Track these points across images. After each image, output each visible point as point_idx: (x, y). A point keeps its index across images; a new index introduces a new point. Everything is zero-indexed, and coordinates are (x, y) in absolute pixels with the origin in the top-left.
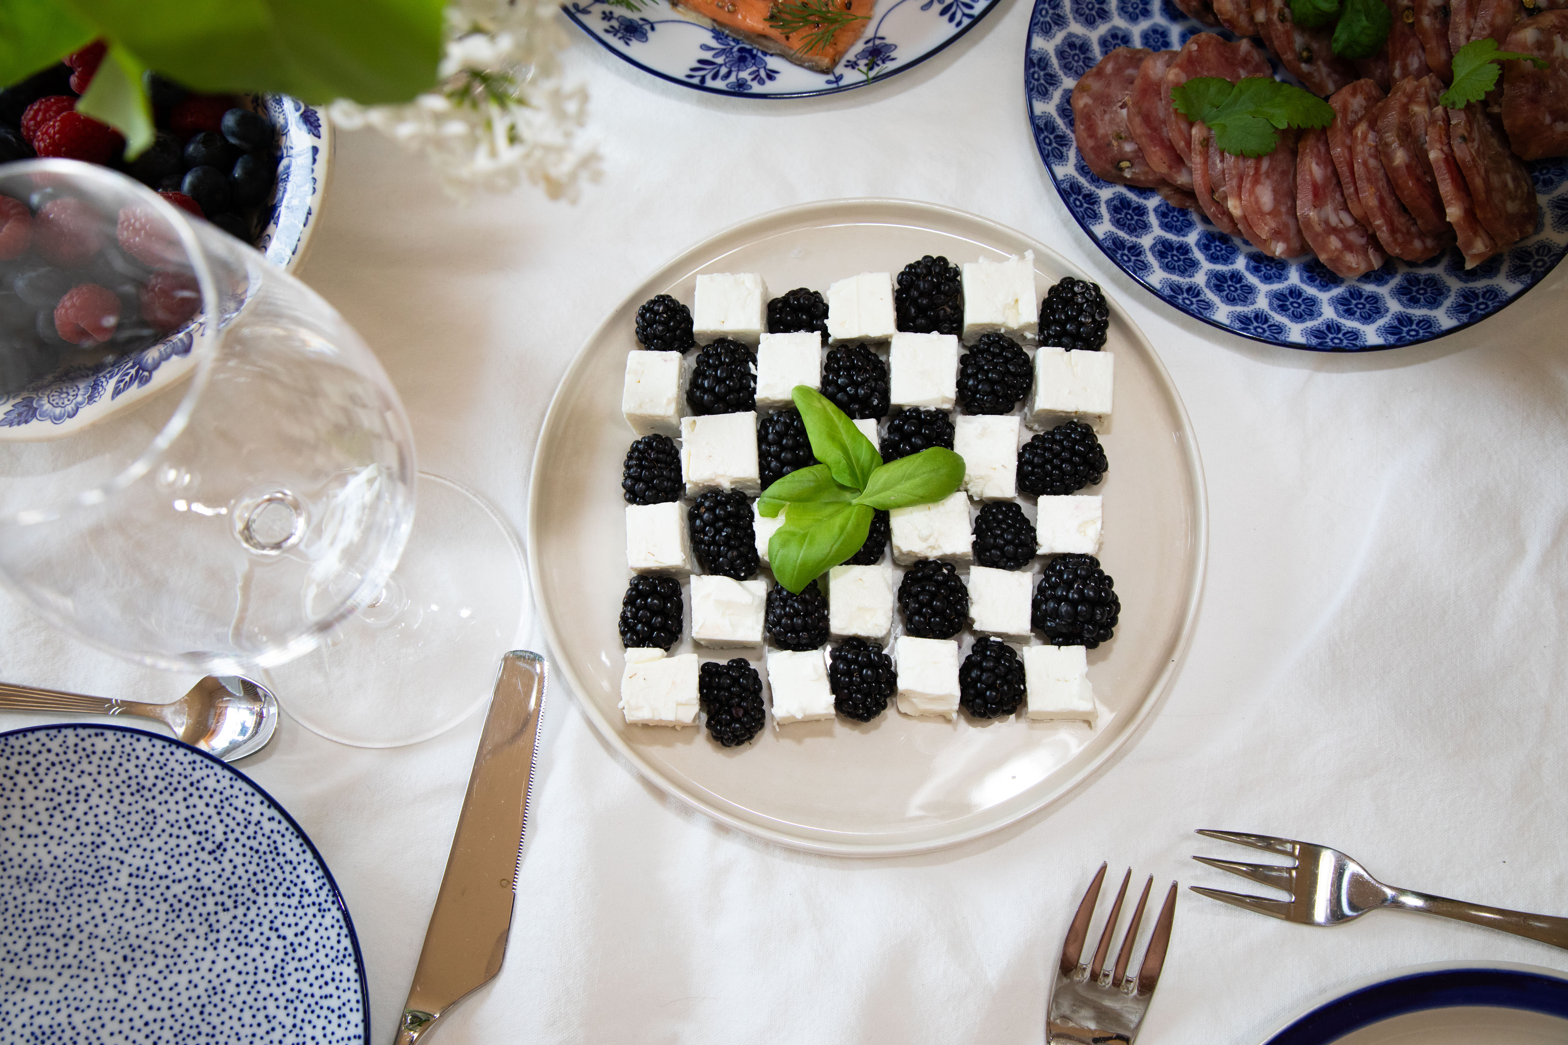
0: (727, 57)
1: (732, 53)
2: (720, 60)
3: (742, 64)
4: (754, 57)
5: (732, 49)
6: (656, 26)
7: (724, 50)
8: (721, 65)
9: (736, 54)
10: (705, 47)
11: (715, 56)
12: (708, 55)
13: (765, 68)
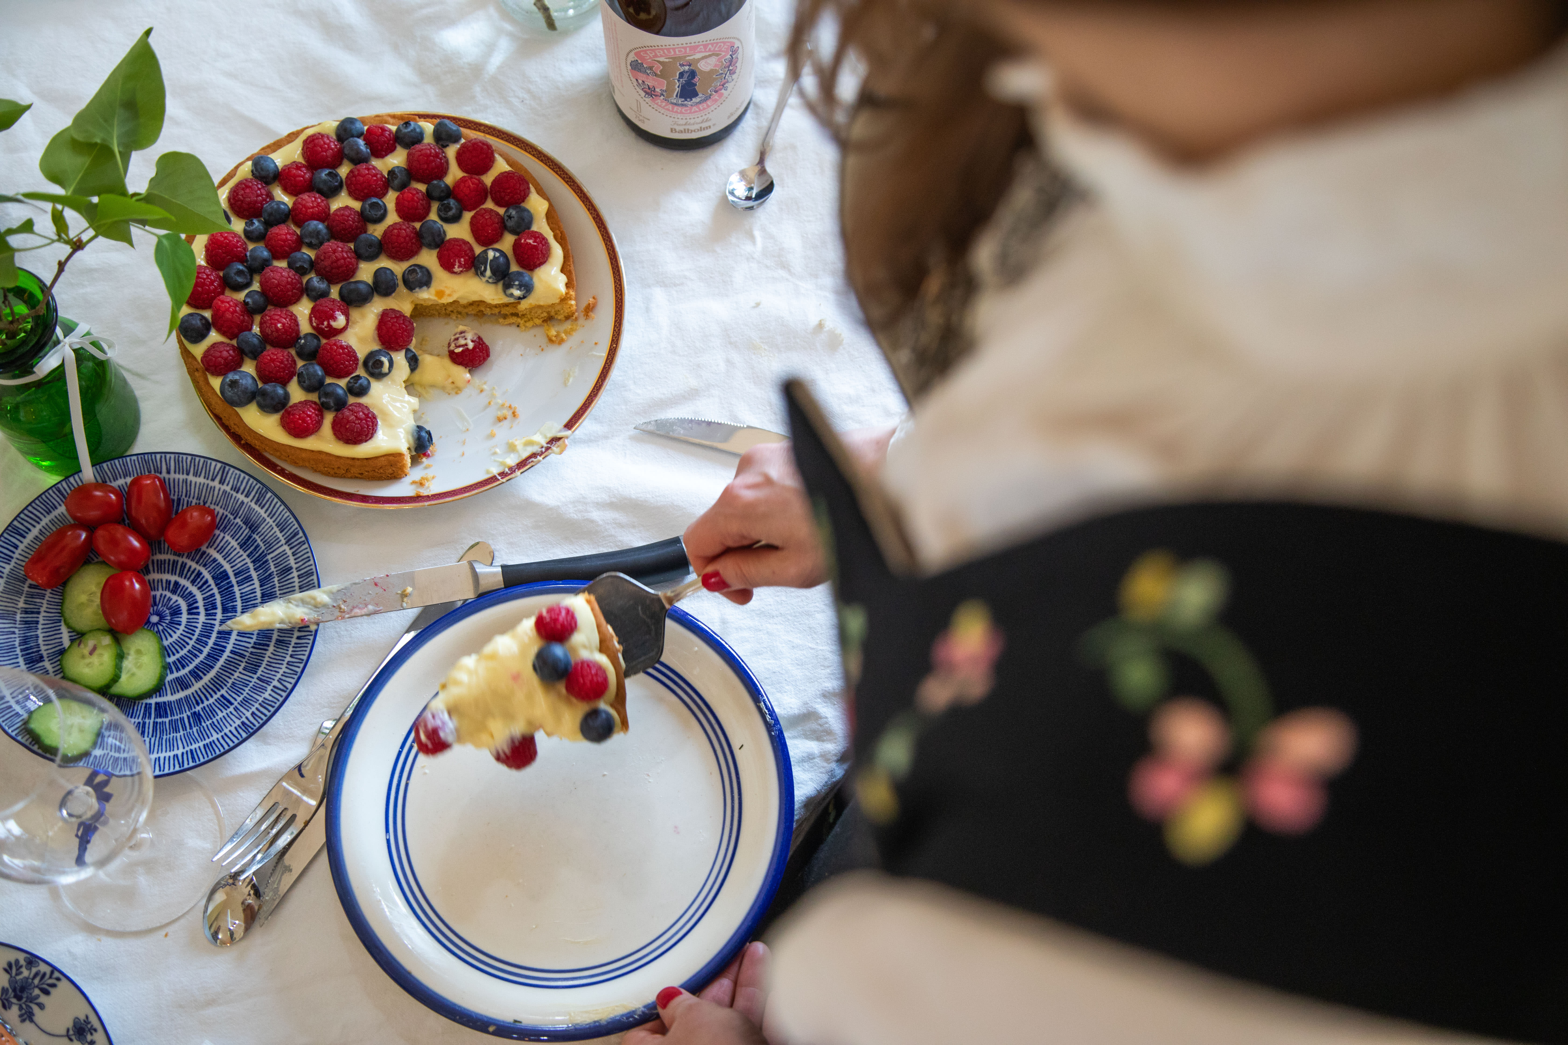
0: (31, 994)
1: (27, 997)
2: (37, 992)
3: (24, 984)
4: (14, 990)
5: (26, 1001)
6: (64, 1032)
7: (31, 1002)
8: (37, 987)
9: (25, 995)
10: (41, 1006)
11: (38, 997)
12: (43, 999)
13: (11, 977)
